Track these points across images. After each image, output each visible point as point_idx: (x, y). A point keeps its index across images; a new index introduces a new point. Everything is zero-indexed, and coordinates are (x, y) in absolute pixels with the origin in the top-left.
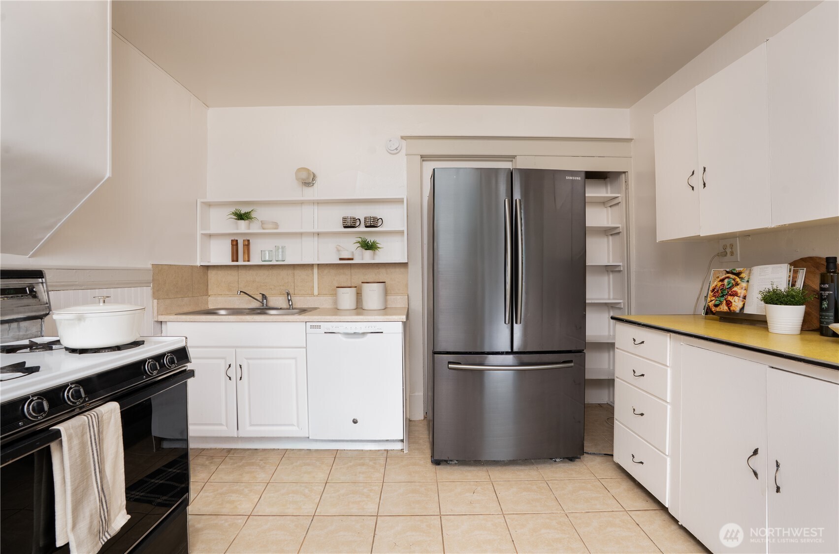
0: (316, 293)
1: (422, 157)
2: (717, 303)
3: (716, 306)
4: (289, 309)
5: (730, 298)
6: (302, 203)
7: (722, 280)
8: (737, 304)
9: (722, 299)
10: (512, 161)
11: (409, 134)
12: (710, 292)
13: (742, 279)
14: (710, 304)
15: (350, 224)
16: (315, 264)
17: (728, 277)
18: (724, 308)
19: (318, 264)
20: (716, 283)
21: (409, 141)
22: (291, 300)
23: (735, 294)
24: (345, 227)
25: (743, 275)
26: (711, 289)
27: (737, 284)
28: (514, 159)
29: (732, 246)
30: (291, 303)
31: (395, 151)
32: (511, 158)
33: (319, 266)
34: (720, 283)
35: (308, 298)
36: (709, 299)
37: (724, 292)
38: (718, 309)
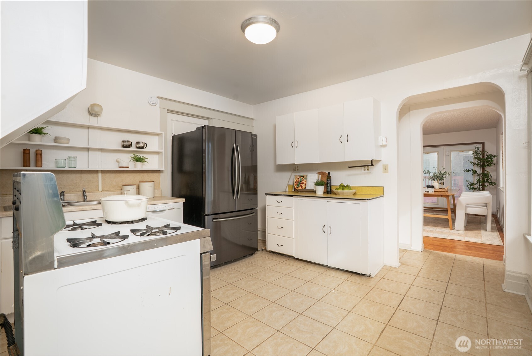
0: (100, 189)
1: (168, 110)
2: (298, 186)
3: (297, 187)
4: (85, 201)
5: (302, 185)
6: (88, 127)
7: (298, 179)
8: (304, 186)
9: (299, 185)
10: (208, 120)
11: (161, 96)
12: (294, 183)
13: (305, 178)
14: (295, 187)
15: (126, 145)
16: (100, 170)
17: (300, 178)
18: (300, 188)
19: (102, 170)
20: (296, 180)
21: (161, 100)
22: (86, 195)
23: (303, 183)
24: (124, 147)
25: (305, 177)
26: (295, 182)
27: (303, 180)
28: (210, 120)
29: (298, 167)
30: (86, 198)
31: (154, 105)
32: (208, 119)
33: (103, 172)
34: (298, 180)
35: (96, 193)
36: (294, 185)
37: (299, 183)
38: (298, 188)
